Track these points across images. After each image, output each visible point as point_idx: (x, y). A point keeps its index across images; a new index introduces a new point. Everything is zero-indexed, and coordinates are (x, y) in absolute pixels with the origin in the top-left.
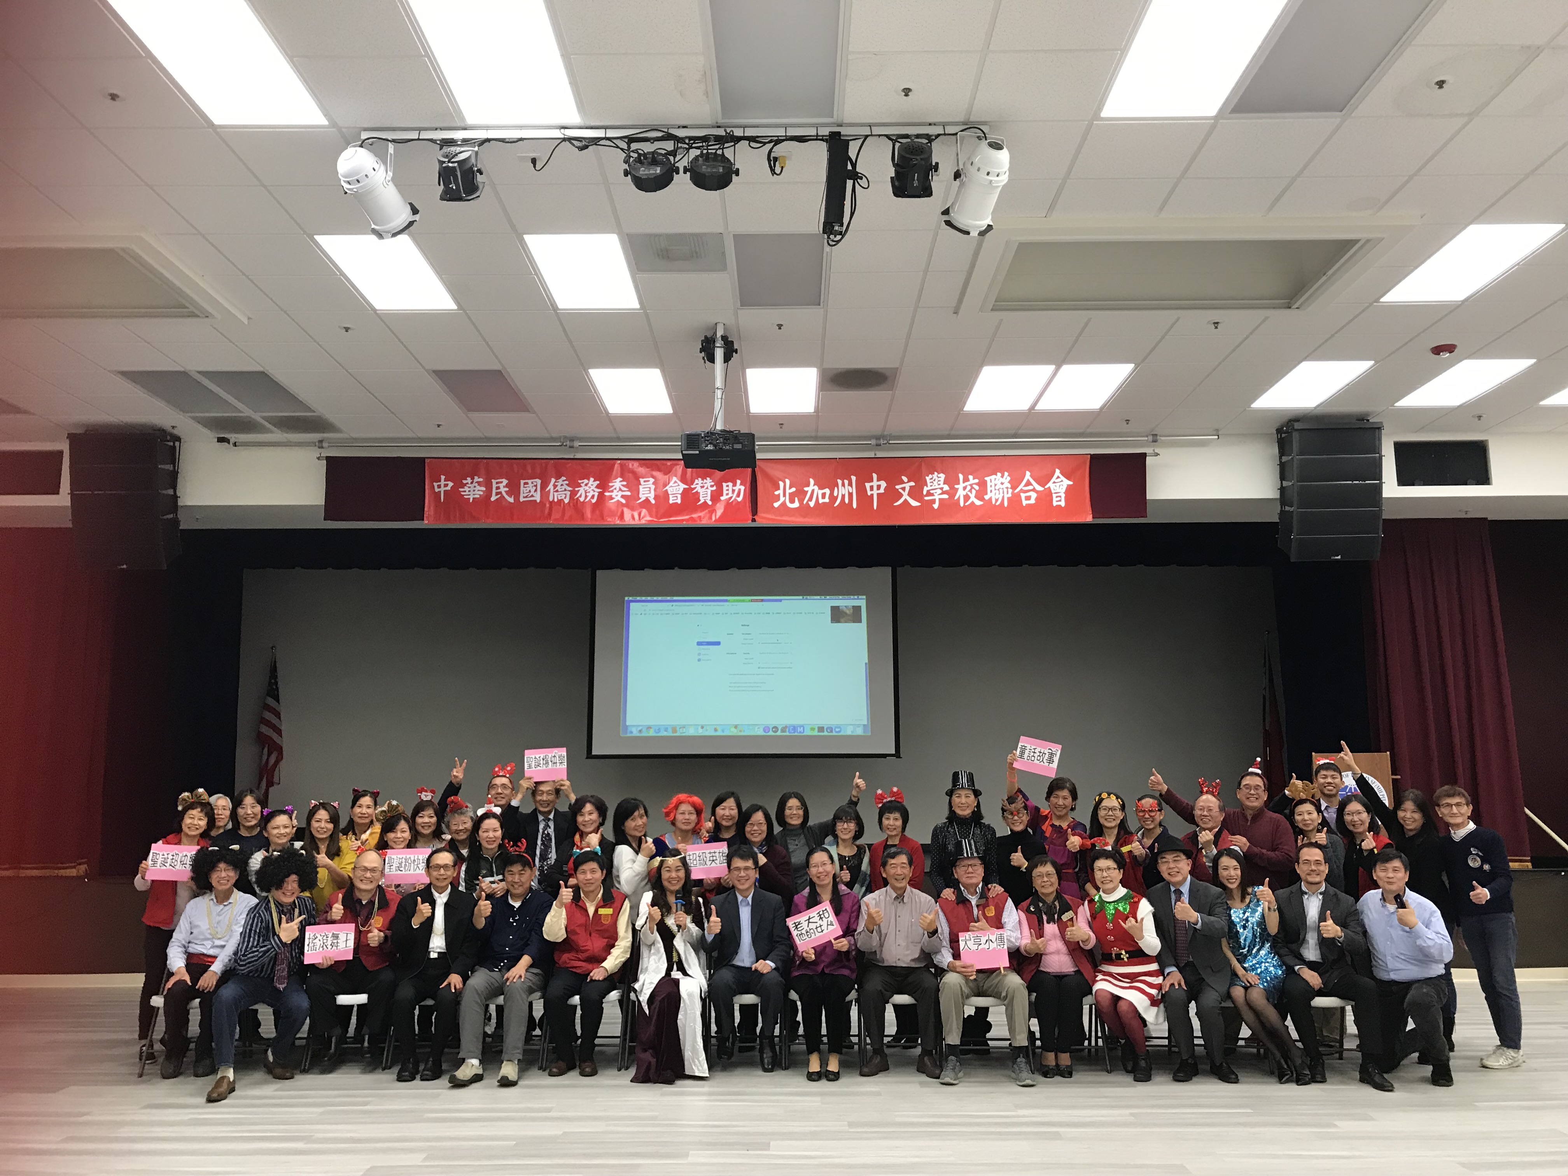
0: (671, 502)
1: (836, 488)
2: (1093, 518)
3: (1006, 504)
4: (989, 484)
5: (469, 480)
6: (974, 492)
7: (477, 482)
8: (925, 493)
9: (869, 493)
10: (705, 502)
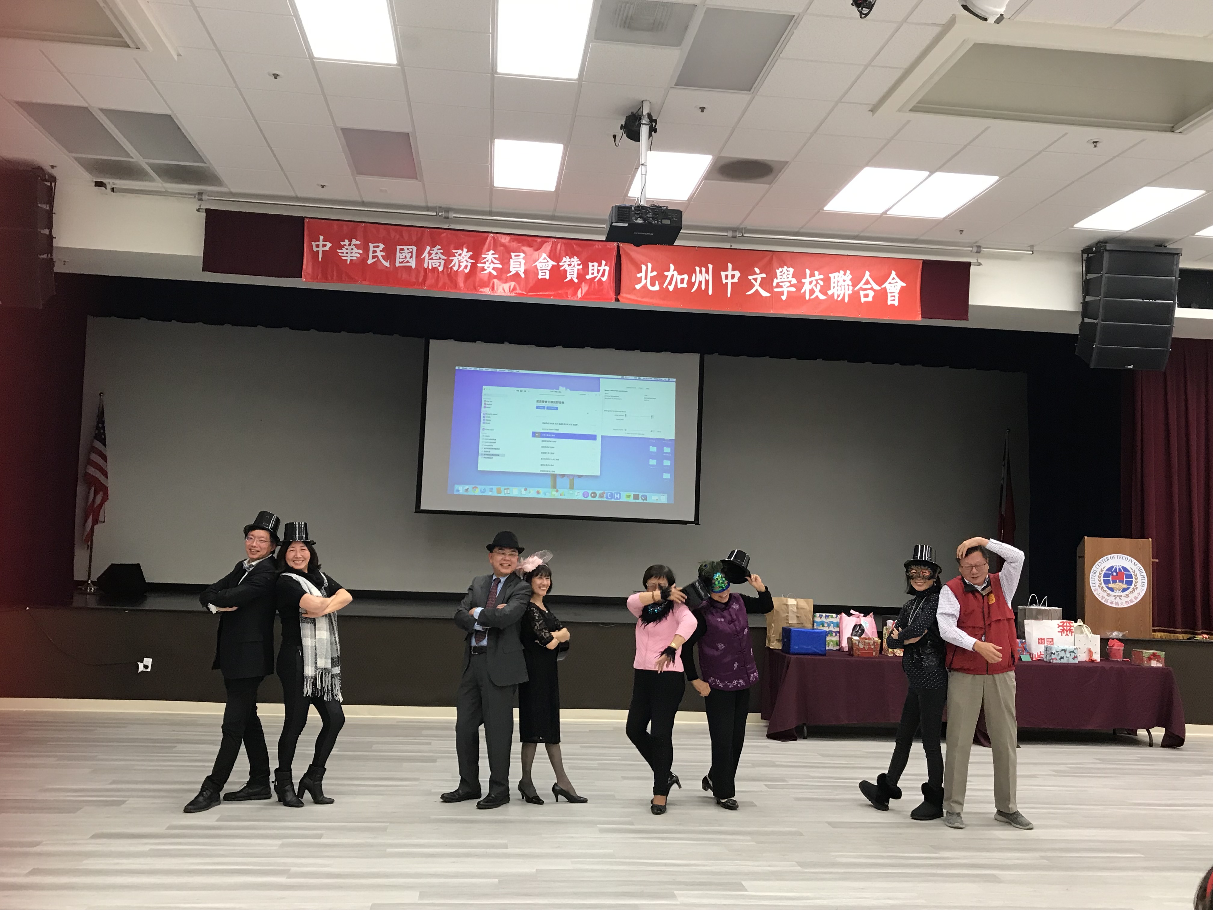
0: (540, 277)
1: (694, 275)
2: (922, 318)
3: (846, 300)
4: (832, 280)
5: (347, 242)
6: (819, 286)
7: (354, 245)
8: (774, 284)
9: (724, 281)
10: (572, 280)
